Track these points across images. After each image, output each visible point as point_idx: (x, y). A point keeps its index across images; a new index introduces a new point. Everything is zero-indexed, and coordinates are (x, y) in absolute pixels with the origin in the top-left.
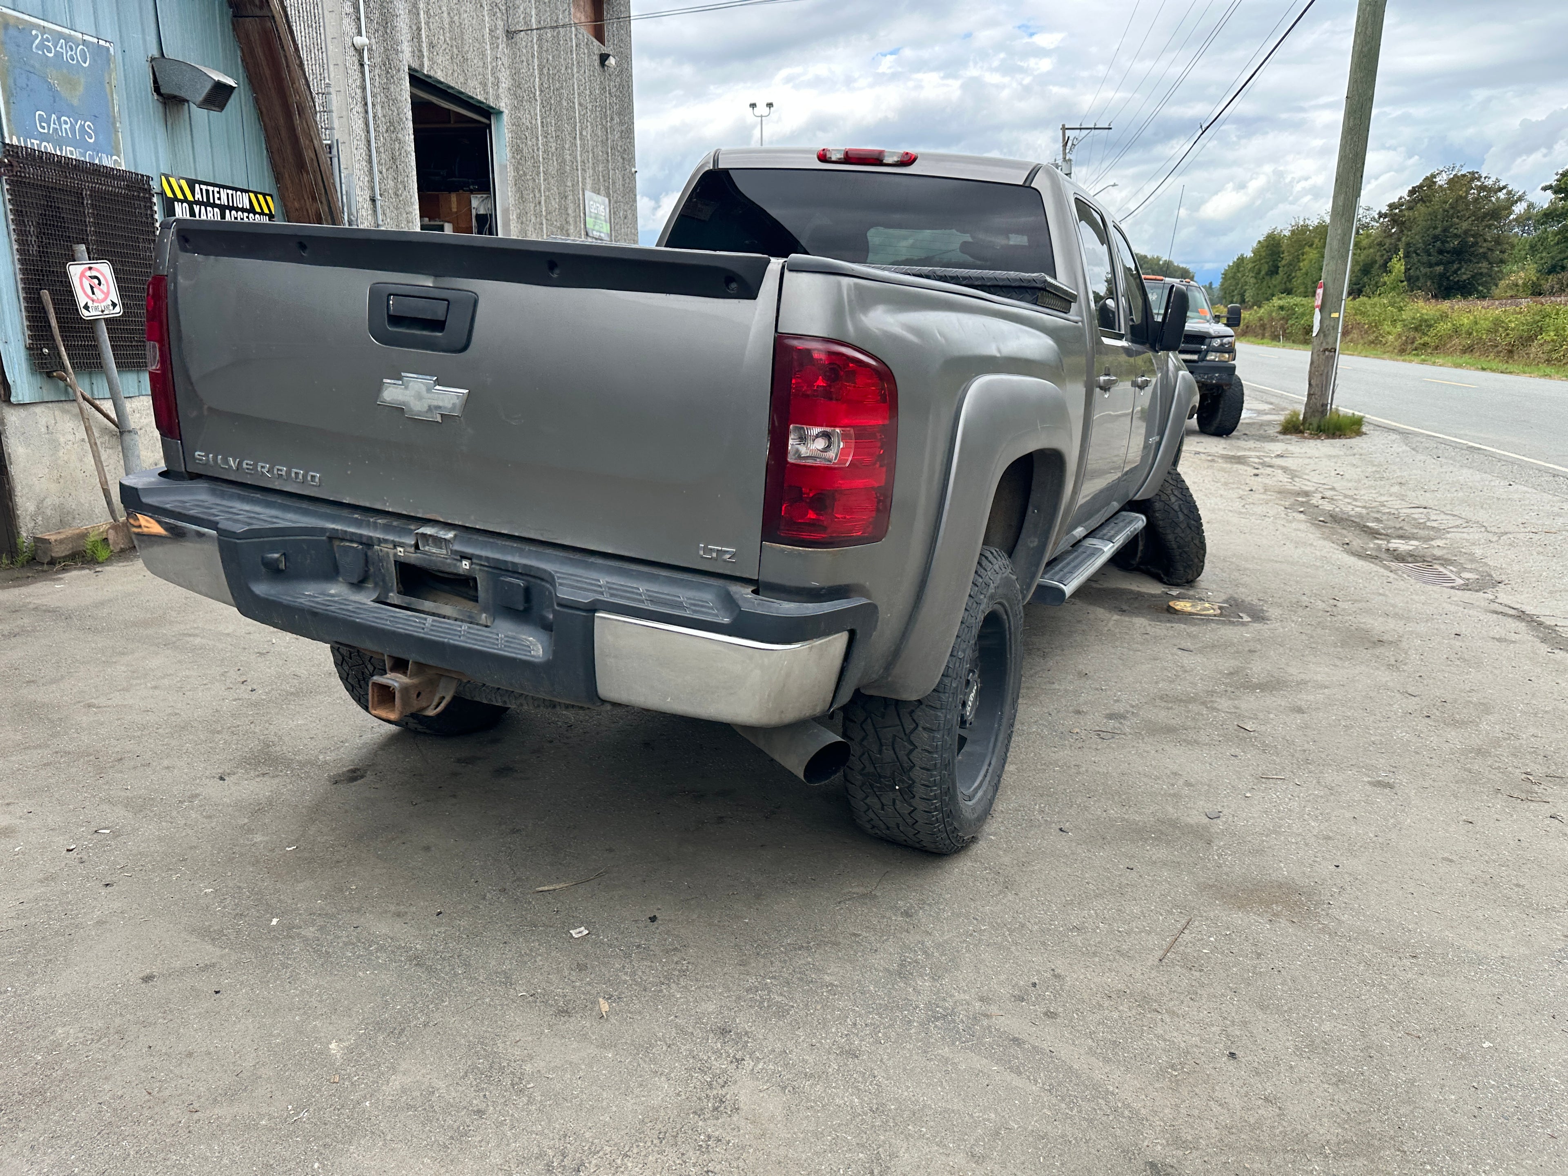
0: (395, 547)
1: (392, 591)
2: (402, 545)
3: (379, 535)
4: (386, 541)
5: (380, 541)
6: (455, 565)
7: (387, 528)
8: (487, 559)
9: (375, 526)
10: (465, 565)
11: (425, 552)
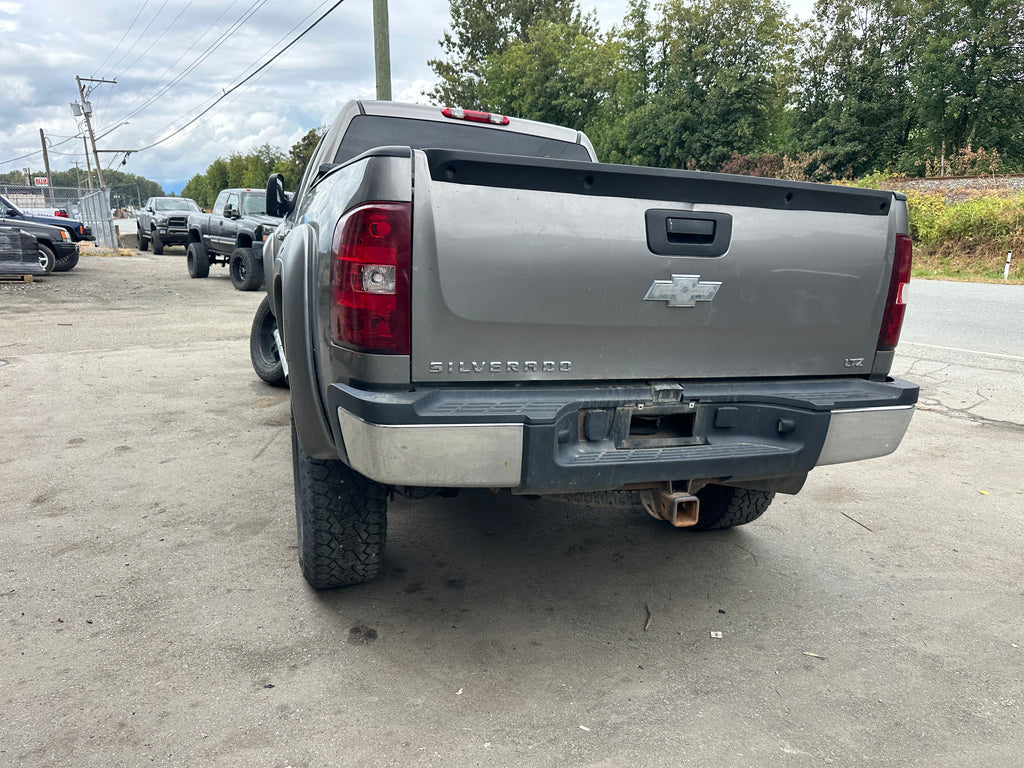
0: (636, 405)
1: (624, 438)
2: (643, 402)
3: (621, 398)
4: (630, 402)
5: (625, 402)
6: (682, 408)
7: (626, 392)
8: (712, 397)
9: (617, 393)
10: (692, 405)
11: (658, 404)
